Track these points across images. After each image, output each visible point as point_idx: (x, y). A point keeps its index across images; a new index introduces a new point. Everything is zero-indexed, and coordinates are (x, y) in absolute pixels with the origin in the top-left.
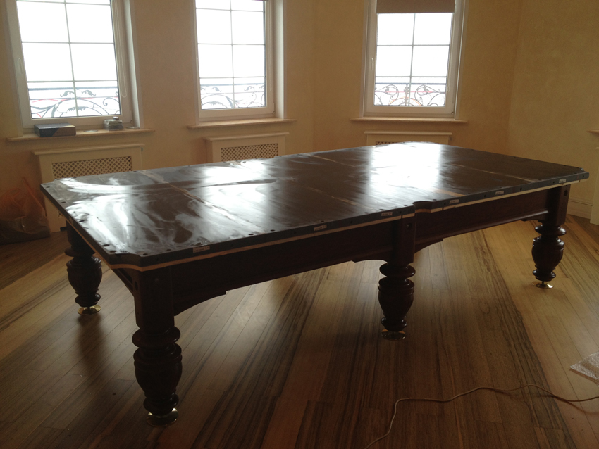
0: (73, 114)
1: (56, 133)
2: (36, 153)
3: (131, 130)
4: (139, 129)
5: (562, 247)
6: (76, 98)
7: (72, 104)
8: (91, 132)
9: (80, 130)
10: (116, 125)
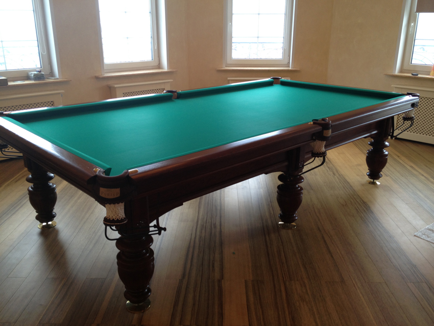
4: (58, 79)
5: (387, 155)
8: (19, 83)
9: (11, 81)
10: (39, 76)
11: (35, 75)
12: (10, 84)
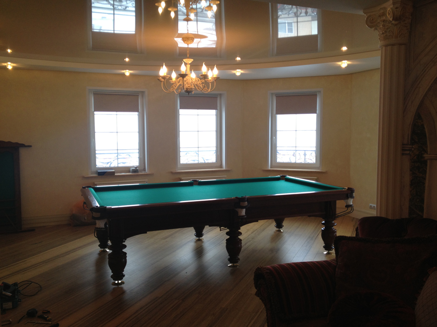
1: (106, 174)
2: (96, 183)
3: (143, 173)
4: (147, 172)
8: (123, 174)
10: (135, 170)
11: (133, 170)
12: (116, 174)
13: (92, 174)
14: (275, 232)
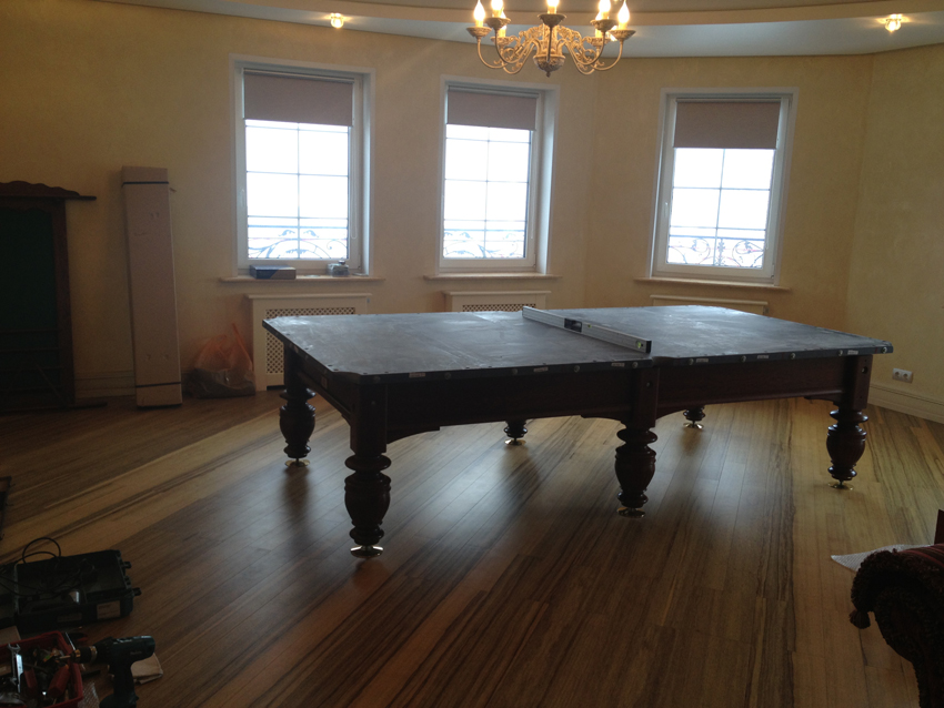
0: (294, 256)
1: (273, 275)
2: (251, 297)
3: (359, 277)
4: (367, 276)
6: (299, 239)
7: (294, 245)
8: (312, 277)
9: (300, 274)
10: (341, 270)
11: (336, 268)
12: (298, 277)
13: (239, 274)
14: (685, 429)
